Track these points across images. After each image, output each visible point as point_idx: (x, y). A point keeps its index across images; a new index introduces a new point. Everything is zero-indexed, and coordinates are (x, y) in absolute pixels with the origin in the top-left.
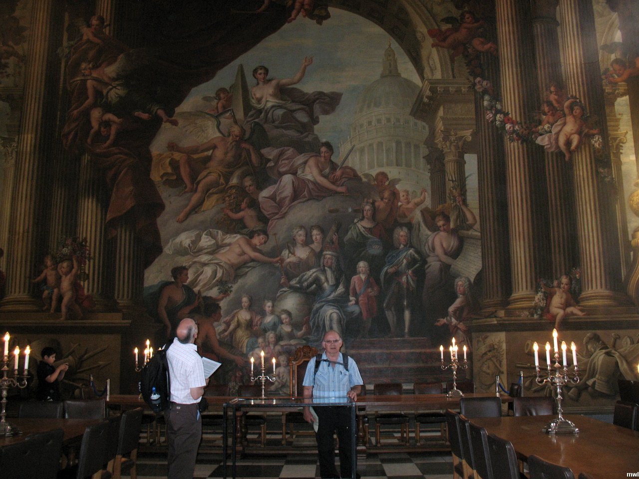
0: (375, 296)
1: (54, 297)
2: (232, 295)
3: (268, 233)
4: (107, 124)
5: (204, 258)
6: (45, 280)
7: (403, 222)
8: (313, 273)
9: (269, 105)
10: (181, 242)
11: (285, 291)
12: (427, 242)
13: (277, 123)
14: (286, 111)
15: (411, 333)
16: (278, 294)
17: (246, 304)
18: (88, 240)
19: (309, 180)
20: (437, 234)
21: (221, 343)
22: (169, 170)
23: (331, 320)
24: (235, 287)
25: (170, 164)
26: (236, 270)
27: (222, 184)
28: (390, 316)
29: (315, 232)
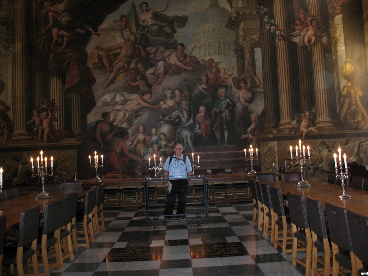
0: (209, 124)
1: (40, 132)
2: (134, 126)
3: (152, 93)
4: (62, 36)
5: (119, 107)
6: (34, 123)
7: (222, 85)
8: (176, 113)
9: (150, 23)
10: (106, 99)
11: (162, 123)
12: (235, 95)
13: (154, 33)
14: (158, 26)
15: (229, 143)
16: (159, 125)
17: (142, 131)
18: (56, 100)
19: (173, 64)
20: (241, 91)
21: (130, 151)
22: (97, 61)
23: (187, 137)
24: (136, 122)
25: (98, 57)
26: (136, 113)
27: (127, 67)
28: (217, 134)
29: (177, 91)
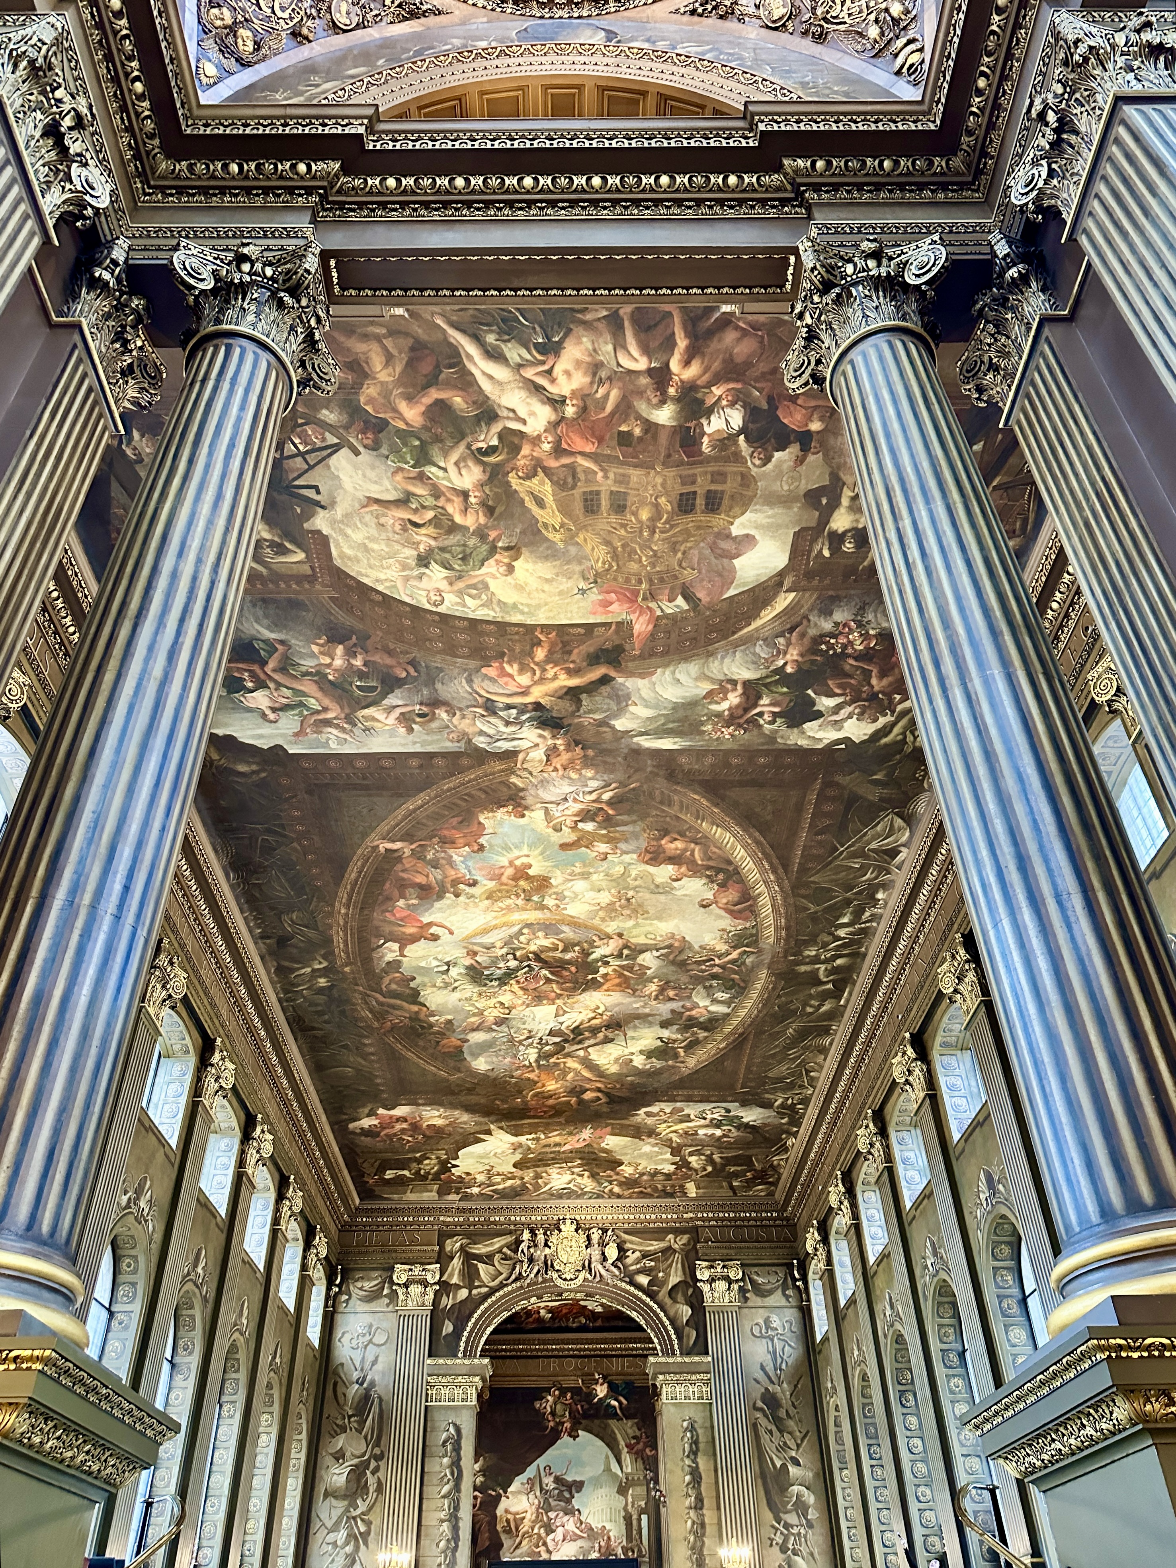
9: (551, 1487)
13: (555, 1497)
14: (559, 1491)
19: (571, 1530)
27: (531, 1532)
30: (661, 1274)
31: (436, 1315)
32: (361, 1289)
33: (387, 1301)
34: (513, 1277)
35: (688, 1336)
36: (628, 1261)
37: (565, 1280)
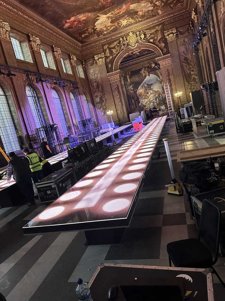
0: (159, 101)
3: (149, 98)
6: (131, 107)
7: (160, 94)
10: (141, 101)
11: (151, 103)
14: (148, 86)
17: (148, 105)
18: (133, 103)
19: (151, 92)
20: (164, 94)
23: (156, 104)
25: (139, 94)
27: (144, 95)
29: (153, 97)
30: (156, 38)
31: (106, 64)
32: (89, 63)
33: (95, 64)
34: (121, 50)
35: (165, 50)
36: (147, 37)
37: (133, 47)
